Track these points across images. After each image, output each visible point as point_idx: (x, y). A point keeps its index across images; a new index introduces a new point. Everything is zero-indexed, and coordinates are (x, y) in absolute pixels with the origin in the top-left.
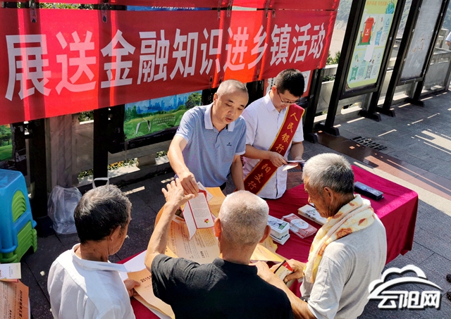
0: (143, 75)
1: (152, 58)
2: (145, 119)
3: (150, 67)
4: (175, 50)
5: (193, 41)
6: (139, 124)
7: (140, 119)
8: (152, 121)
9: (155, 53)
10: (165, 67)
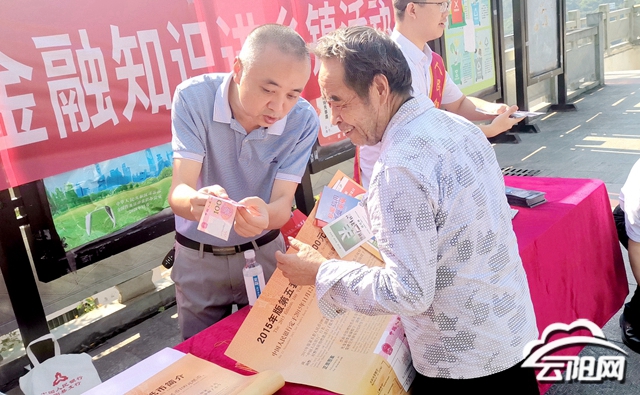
0: (66, 118)
1: (73, 83)
2: (100, 205)
3: (76, 101)
4: (119, 66)
5: (150, 46)
6: (88, 217)
7: (88, 206)
8: (115, 207)
9: (78, 74)
10: (108, 99)
